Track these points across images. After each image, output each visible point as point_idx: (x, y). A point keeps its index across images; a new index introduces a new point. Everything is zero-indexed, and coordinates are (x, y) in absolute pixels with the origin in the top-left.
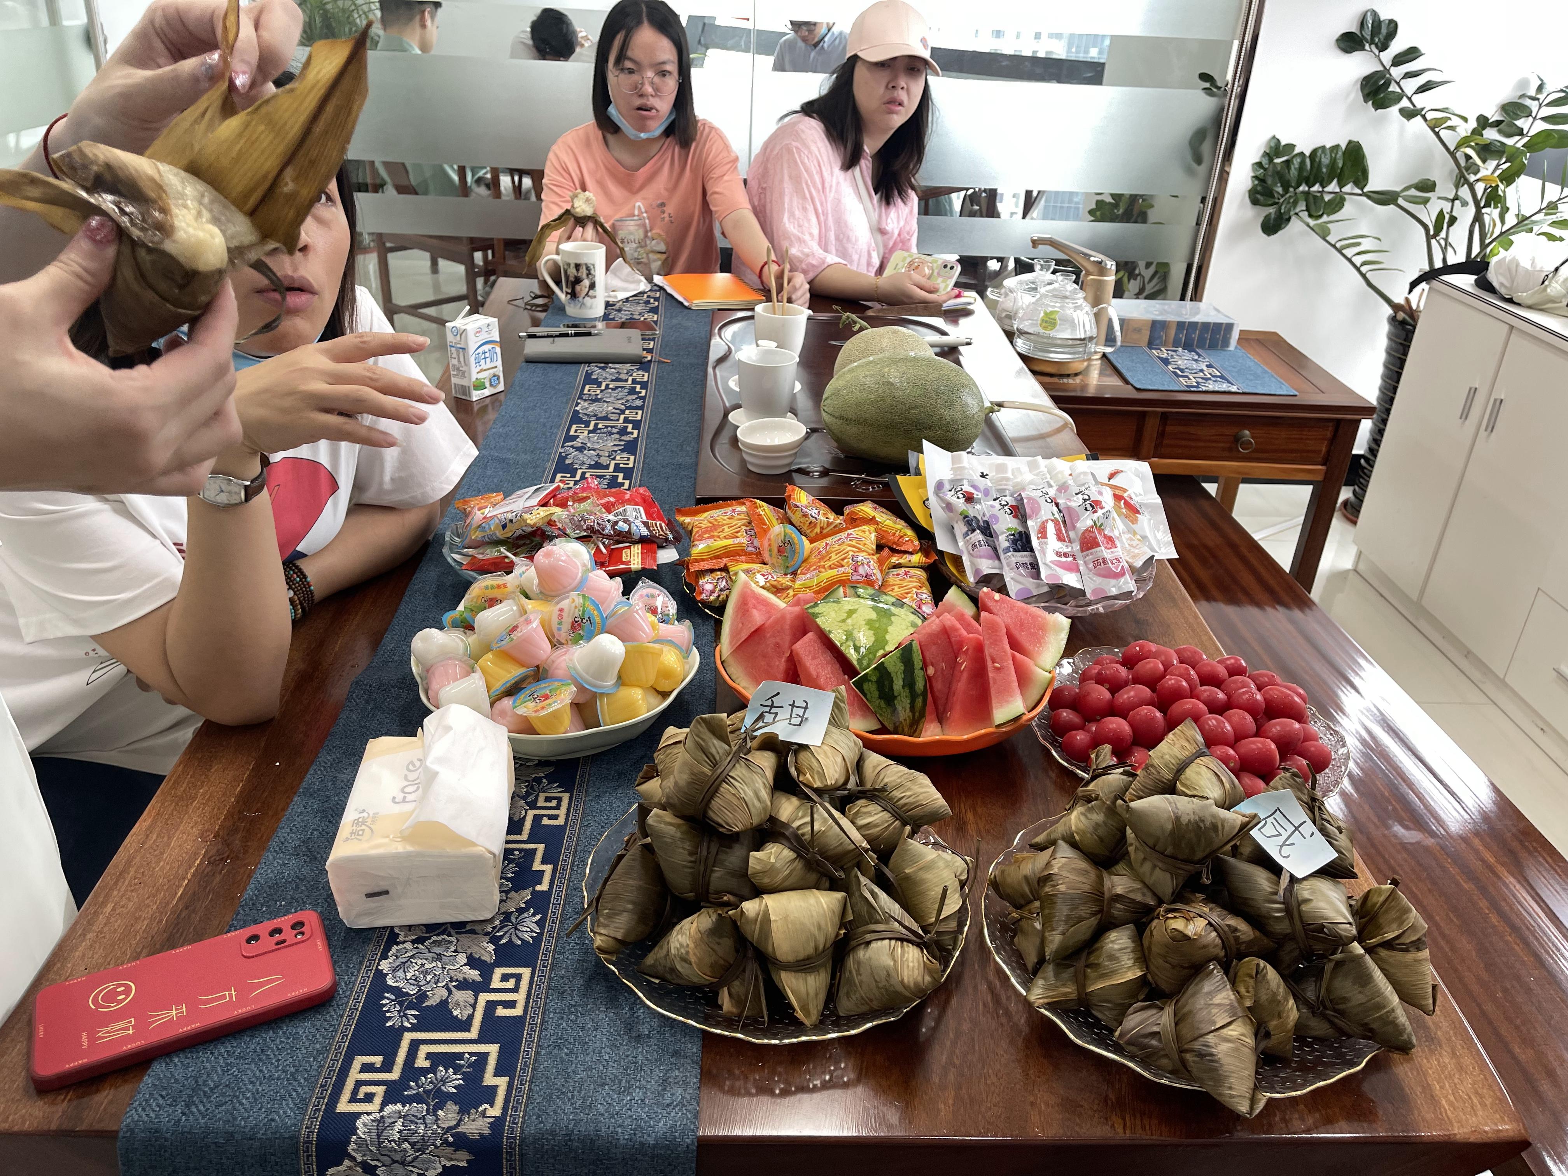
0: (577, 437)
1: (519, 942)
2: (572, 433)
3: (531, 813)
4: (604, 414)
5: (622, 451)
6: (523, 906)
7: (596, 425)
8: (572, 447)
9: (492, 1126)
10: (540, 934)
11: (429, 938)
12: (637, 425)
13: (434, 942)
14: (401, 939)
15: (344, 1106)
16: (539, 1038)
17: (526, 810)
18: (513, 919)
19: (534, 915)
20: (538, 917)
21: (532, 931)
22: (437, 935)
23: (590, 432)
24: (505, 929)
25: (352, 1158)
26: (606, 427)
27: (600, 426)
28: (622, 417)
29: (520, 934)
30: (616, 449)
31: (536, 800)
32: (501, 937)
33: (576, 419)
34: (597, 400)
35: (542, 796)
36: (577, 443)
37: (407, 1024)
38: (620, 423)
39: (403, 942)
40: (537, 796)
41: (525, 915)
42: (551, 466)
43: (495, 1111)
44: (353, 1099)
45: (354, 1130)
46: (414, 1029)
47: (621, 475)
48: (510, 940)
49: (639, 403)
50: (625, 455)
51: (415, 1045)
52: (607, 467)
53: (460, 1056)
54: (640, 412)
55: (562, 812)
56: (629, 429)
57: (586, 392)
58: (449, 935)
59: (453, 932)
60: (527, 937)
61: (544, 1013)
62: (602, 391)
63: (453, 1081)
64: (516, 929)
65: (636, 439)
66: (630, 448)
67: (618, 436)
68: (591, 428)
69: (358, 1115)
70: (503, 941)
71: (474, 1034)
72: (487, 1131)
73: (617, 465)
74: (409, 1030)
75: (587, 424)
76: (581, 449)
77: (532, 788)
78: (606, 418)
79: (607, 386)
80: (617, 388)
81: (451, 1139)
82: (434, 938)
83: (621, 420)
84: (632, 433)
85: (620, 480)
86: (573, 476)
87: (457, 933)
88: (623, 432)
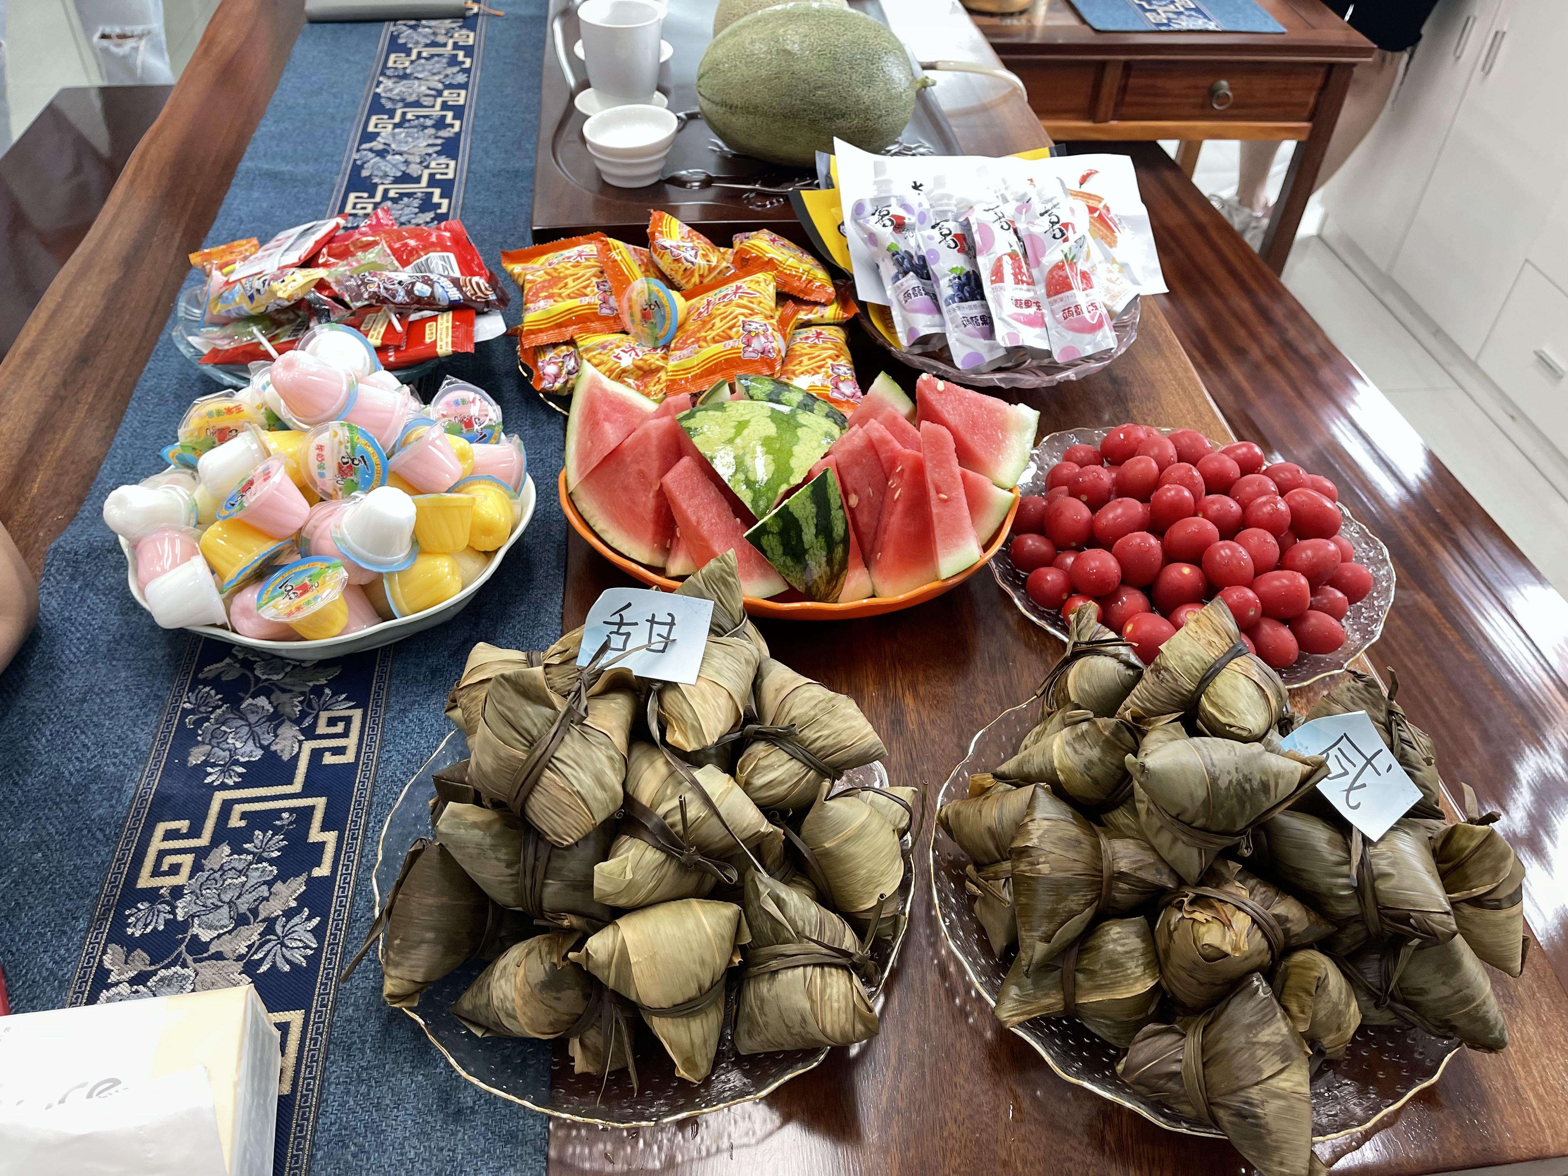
0: (377, 134)
1: (287, 968)
2: (371, 129)
3: (309, 746)
4: (413, 98)
5: (439, 153)
6: (293, 904)
7: (404, 114)
8: (371, 150)
10: (319, 951)
11: (154, 973)
12: (459, 112)
13: (162, 979)
14: (113, 978)
16: (315, 1131)
17: (300, 742)
18: (279, 929)
19: (309, 919)
20: (316, 921)
21: (307, 947)
22: (166, 967)
23: (396, 126)
24: (266, 948)
26: (418, 117)
27: (409, 116)
28: (439, 100)
29: (288, 954)
30: (430, 150)
31: (314, 725)
32: (262, 960)
33: (377, 107)
34: (405, 76)
35: (324, 716)
36: (377, 145)
38: (436, 112)
39: (117, 984)
40: (316, 718)
41: (296, 920)
42: (342, 181)
47: (437, 192)
48: (274, 965)
49: (461, 78)
50: (443, 160)
52: (418, 180)
54: (463, 93)
55: (351, 742)
56: (449, 120)
57: (390, 64)
58: (184, 965)
59: (189, 959)
60: (298, 957)
61: (321, 1087)
62: (412, 62)
64: (283, 944)
65: (458, 134)
66: (450, 148)
67: (432, 131)
68: (397, 119)
70: (264, 968)
73: (432, 176)
75: (391, 113)
76: (381, 154)
77: (310, 705)
78: (417, 104)
79: (419, 53)
80: (433, 56)
82: (162, 973)
83: (438, 106)
84: (452, 126)
85: (436, 199)
86: (372, 196)
87: (196, 961)
88: (440, 124)
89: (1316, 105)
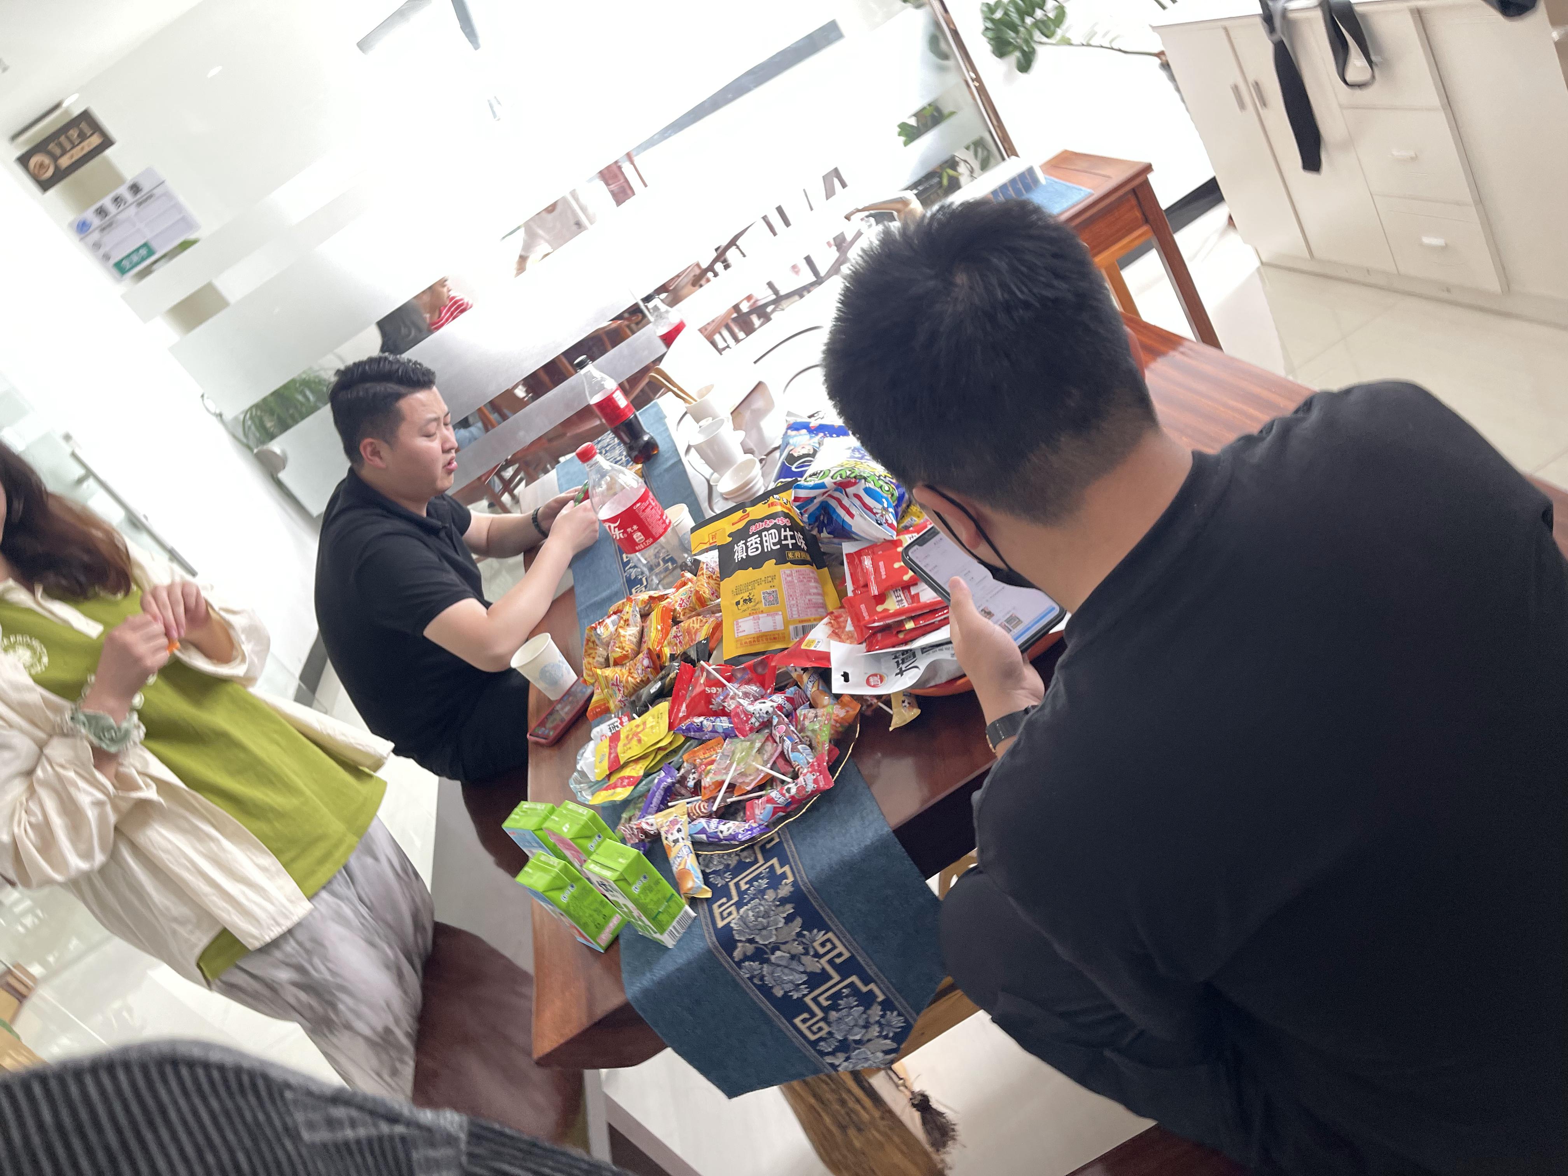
9: (793, 886)
15: (720, 924)
25: (740, 941)
37: (727, 880)
43: (791, 879)
44: (723, 919)
45: (732, 929)
46: (732, 879)
51: (737, 885)
53: (761, 873)
63: (763, 883)
69: (730, 923)
71: (761, 861)
72: (792, 889)
74: (729, 881)
81: (778, 903)
89: (1144, 214)
